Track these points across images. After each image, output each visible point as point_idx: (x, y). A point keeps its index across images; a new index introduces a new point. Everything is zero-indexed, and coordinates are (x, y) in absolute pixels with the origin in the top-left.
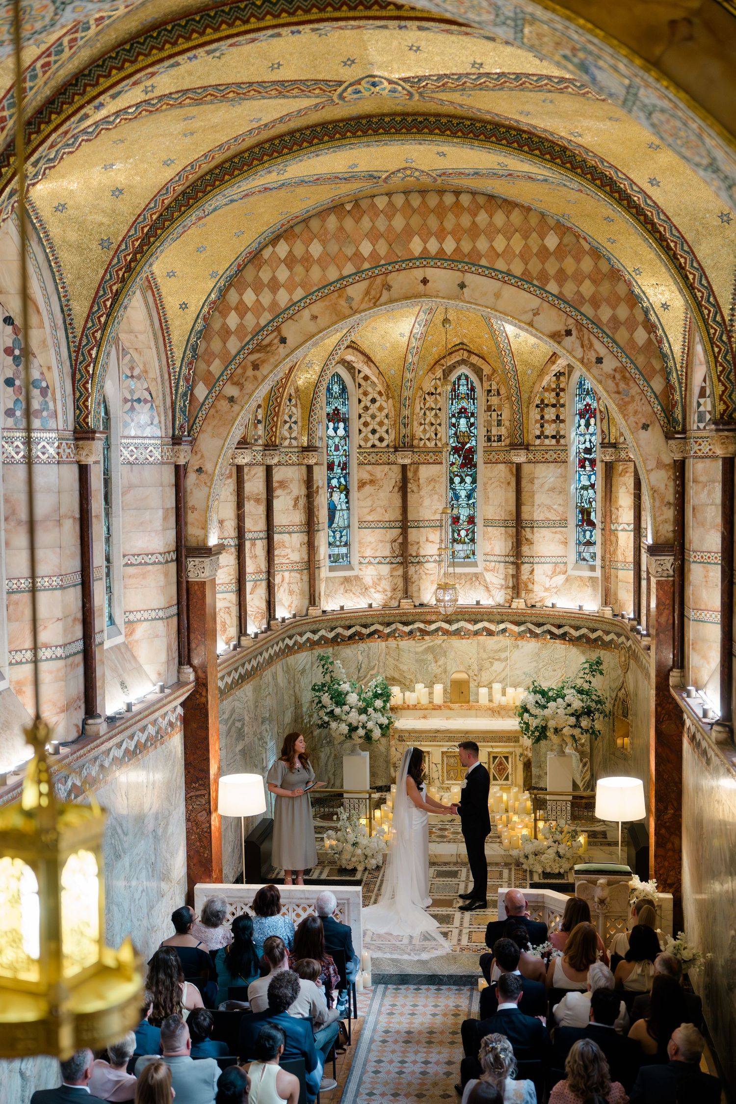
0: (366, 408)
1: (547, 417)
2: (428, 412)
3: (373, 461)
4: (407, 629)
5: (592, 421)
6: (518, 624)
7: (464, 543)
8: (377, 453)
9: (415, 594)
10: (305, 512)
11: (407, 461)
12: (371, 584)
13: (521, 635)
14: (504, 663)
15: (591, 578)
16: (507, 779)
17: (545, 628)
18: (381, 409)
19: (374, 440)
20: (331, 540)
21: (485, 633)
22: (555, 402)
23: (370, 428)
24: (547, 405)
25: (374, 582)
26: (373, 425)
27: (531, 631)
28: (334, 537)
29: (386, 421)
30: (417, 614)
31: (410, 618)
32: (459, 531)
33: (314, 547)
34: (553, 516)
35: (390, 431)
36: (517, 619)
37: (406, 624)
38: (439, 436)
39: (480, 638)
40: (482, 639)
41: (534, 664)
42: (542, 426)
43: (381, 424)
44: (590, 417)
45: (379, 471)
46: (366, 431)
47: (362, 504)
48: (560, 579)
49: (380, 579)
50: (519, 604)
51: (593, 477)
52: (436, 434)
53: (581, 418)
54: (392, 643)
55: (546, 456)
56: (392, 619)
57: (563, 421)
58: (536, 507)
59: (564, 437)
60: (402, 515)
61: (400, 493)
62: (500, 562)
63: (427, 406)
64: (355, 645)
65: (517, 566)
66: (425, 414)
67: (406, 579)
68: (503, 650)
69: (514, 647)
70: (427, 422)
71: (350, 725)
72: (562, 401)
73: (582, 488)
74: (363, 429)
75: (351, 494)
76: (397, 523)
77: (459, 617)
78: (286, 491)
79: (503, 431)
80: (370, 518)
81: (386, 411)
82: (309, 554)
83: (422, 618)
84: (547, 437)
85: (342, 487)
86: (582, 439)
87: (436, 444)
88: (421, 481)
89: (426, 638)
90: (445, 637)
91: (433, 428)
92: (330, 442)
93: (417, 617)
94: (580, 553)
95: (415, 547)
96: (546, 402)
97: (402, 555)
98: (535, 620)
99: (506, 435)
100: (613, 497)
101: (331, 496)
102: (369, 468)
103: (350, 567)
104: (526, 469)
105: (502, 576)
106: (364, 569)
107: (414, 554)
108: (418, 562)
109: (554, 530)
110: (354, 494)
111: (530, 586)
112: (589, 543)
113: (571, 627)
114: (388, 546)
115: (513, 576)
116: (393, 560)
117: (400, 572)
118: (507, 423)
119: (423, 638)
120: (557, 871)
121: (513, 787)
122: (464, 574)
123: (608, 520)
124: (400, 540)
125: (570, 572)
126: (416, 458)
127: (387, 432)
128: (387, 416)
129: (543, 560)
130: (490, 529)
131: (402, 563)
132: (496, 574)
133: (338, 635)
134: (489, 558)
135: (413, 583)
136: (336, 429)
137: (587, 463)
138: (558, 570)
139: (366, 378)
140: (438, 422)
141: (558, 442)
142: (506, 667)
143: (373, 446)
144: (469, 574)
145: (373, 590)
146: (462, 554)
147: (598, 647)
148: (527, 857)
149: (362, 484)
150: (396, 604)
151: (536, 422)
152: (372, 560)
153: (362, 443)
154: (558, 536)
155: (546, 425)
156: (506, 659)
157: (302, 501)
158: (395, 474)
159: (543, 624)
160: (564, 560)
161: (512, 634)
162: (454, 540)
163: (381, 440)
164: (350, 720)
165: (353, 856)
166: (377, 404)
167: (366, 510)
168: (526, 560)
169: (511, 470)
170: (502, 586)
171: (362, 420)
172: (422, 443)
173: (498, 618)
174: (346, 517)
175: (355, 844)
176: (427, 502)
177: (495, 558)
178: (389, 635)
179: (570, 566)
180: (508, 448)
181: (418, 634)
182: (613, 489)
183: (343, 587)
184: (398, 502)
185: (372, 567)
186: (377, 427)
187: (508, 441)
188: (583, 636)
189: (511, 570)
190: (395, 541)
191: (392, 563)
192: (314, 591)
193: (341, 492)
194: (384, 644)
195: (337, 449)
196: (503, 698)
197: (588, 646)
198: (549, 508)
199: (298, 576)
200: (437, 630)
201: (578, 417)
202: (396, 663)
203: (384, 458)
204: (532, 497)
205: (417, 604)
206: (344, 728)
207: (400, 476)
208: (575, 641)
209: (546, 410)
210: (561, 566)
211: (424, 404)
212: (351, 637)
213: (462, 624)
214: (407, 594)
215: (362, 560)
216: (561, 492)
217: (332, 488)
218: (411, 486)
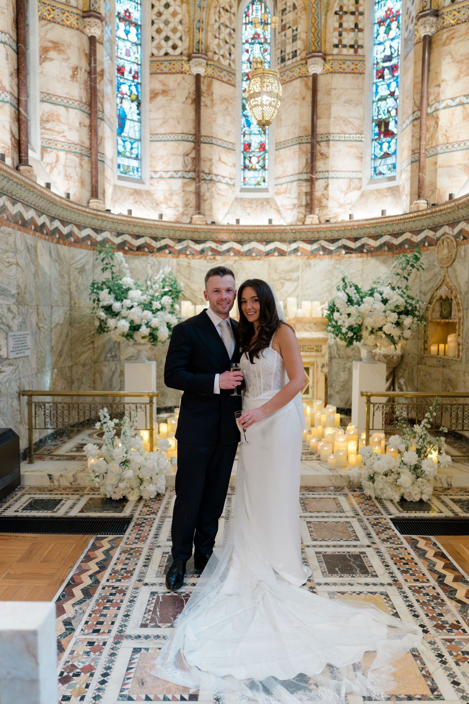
0: (160, 14)
1: (345, 25)
2: (222, 28)
3: (166, 70)
4: (199, 247)
5: (394, 25)
6: (311, 242)
7: (256, 170)
8: (170, 62)
9: (207, 213)
10: (87, 90)
11: (201, 71)
12: (162, 199)
13: (313, 254)
14: (296, 283)
15: (389, 188)
16: (307, 392)
17: (340, 243)
18: (174, 14)
19: (167, 47)
20: (121, 149)
21: (276, 254)
22: (353, 9)
23: (163, 35)
24: (346, 13)
25: (165, 197)
26: (167, 31)
27: (324, 249)
28: (124, 146)
29: (180, 27)
30: (209, 231)
31: (202, 236)
32: (250, 157)
33: (96, 134)
34: (348, 129)
35: (184, 38)
36: (310, 236)
37: (197, 242)
38: (233, 57)
39: (271, 258)
40: (275, 259)
41: (327, 282)
42: (340, 35)
43: (174, 30)
44: (391, 22)
45: (172, 81)
46: (159, 38)
47: (153, 115)
48: (354, 195)
49: (171, 195)
50: (312, 220)
51: (393, 85)
52: (230, 54)
53: (380, 26)
54: (183, 260)
55: (344, 66)
56: (183, 235)
57: (361, 30)
58: (332, 120)
59: (361, 47)
60: (195, 128)
61: (193, 106)
62: (292, 182)
63: (222, 20)
64: (144, 258)
65: (311, 181)
66: (219, 28)
67: (198, 195)
68: (295, 269)
69: (306, 266)
70: (222, 36)
71: (132, 322)
72: (361, 9)
73: (379, 100)
74: (156, 36)
75: (142, 105)
76: (190, 136)
77: (252, 237)
78: (62, 56)
79: (299, 45)
80: (162, 130)
81: (179, 17)
82: (91, 140)
83: (214, 236)
84: (345, 46)
85: (134, 97)
86: (381, 47)
87: (230, 65)
88: (215, 96)
89: (218, 257)
90: (237, 258)
91: (227, 46)
92: (120, 43)
93: (209, 236)
94: (375, 168)
95: (208, 164)
96: (345, 9)
97: (194, 171)
98: (329, 235)
99: (302, 48)
100: (432, 74)
101: (121, 103)
102: (161, 77)
103: (140, 181)
104: (322, 81)
105: (295, 195)
106: (155, 184)
107: (207, 171)
108: (211, 180)
109: (350, 144)
110: (146, 104)
111: (324, 202)
112: (386, 155)
113: (370, 237)
114: (181, 159)
115: (306, 194)
116: (186, 175)
117: (192, 188)
118: (303, 36)
119: (214, 258)
120: (417, 498)
121: (314, 401)
122: (255, 199)
123: (425, 102)
124: (193, 155)
125: (365, 187)
126: (210, 71)
127: (181, 39)
128: (181, 22)
129: (338, 175)
130: (282, 152)
131: (194, 179)
132: (288, 195)
133: (124, 243)
134: (280, 181)
135: (205, 201)
136: (127, 33)
137: (386, 71)
138: (353, 186)
140: (232, 42)
141: (356, 52)
142: (297, 287)
143: (166, 54)
144: (259, 199)
145: (164, 206)
146: (253, 181)
147: (405, 251)
148: (372, 479)
149: (154, 95)
150: (188, 221)
151: (335, 29)
152: (164, 175)
153: (155, 52)
154: (354, 150)
155: (344, 34)
156: (298, 279)
157: (82, 76)
158: (189, 86)
159: (338, 240)
160: (360, 175)
161: (304, 252)
162: (245, 167)
163: (174, 47)
164: (131, 317)
165: (121, 480)
166: (171, 10)
167: (159, 122)
168: (321, 175)
169: (306, 84)
170: (294, 205)
171: (155, 26)
172: (216, 57)
173: (291, 236)
174: (137, 129)
175: (125, 463)
176: (220, 120)
177: (288, 179)
178: (180, 252)
179: (365, 181)
180: (304, 62)
181: (210, 253)
182: (432, 67)
183: (132, 197)
184: (191, 115)
185: (163, 182)
186: (170, 34)
187: (304, 54)
188: (385, 244)
189: (305, 188)
190: (187, 155)
191: (184, 177)
192: (97, 182)
193: (133, 101)
194: (174, 261)
195: (128, 54)
196: (300, 311)
197: (391, 253)
198: (346, 122)
199: (77, 160)
200: (228, 251)
201: (376, 26)
202: (187, 281)
203: (177, 67)
204: (329, 108)
205: (209, 222)
206: (124, 325)
207: (193, 88)
208: (374, 252)
209: (345, 17)
210: (356, 181)
211: (219, 17)
212: (139, 248)
213: (254, 244)
214: (198, 209)
215: (153, 175)
216: (357, 105)
217: (122, 94)
218: (204, 100)
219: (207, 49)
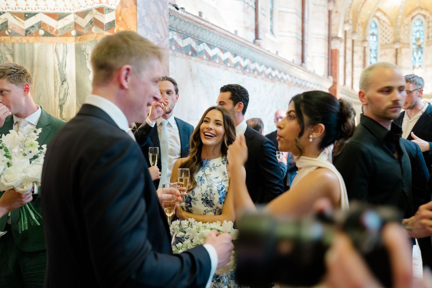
0: (383, 31)
2: (405, 31)
3: (386, 48)
8: (387, 45)
11: (398, 47)
18: (389, 31)
19: (386, 41)
35: (392, 37)
38: (409, 39)
43: (389, 35)
45: (388, 51)
46: (383, 38)
61: (395, 58)
70: (405, 34)
78: (357, 54)
87: (408, 42)
88: (402, 54)
91: (407, 36)
102: (384, 50)
126: (401, 46)
128: (391, 33)
139: (384, 21)
140: (409, 34)
149: (381, 56)
153: (382, 43)
163: (389, 41)
166: (387, 29)
171: (382, 35)
172: (403, 41)
176: (404, 60)
186: (387, 37)
203: (390, 47)
207: (395, 52)
218: (399, 55)
219: (400, 39)
